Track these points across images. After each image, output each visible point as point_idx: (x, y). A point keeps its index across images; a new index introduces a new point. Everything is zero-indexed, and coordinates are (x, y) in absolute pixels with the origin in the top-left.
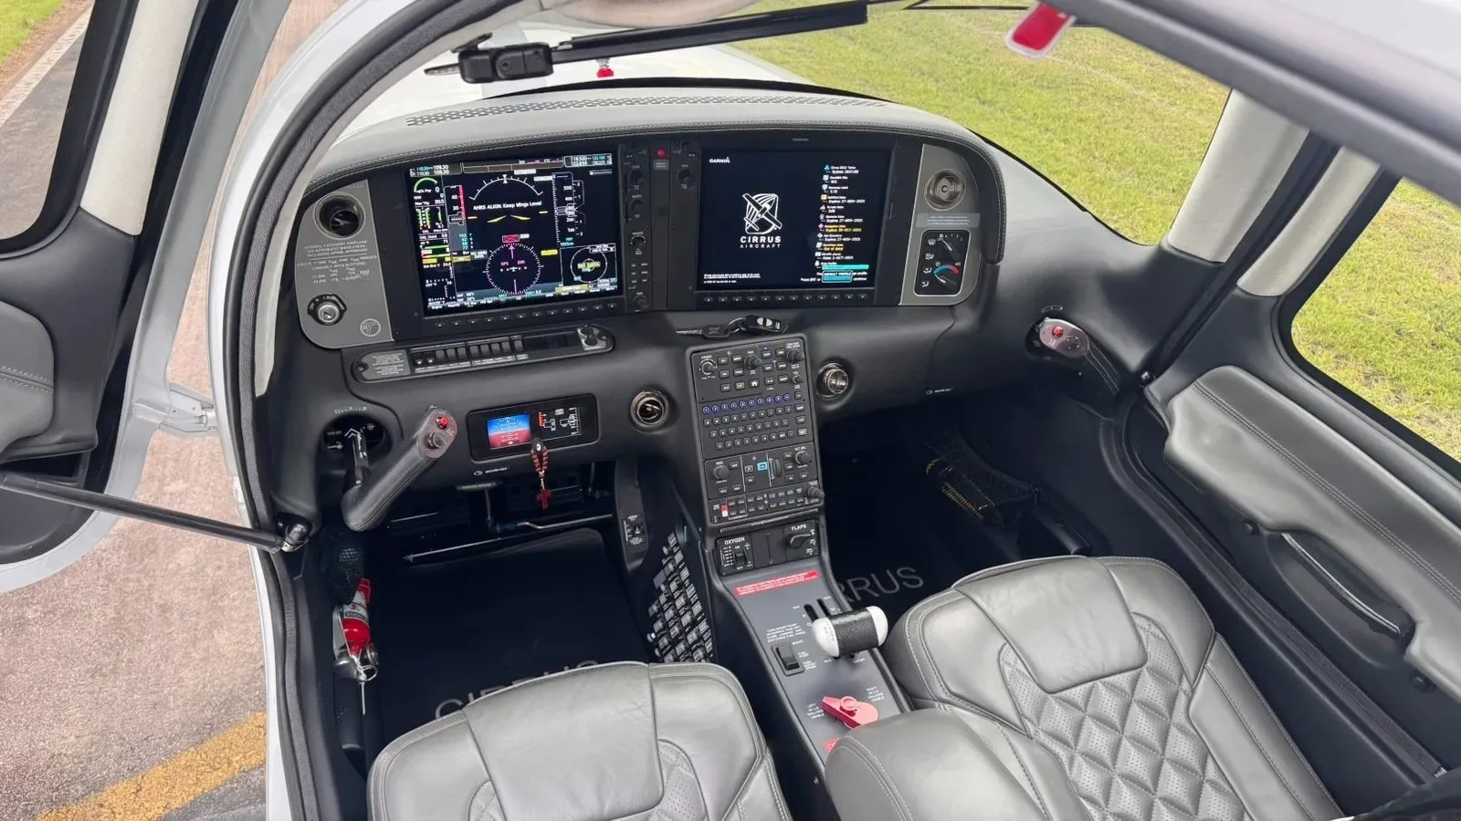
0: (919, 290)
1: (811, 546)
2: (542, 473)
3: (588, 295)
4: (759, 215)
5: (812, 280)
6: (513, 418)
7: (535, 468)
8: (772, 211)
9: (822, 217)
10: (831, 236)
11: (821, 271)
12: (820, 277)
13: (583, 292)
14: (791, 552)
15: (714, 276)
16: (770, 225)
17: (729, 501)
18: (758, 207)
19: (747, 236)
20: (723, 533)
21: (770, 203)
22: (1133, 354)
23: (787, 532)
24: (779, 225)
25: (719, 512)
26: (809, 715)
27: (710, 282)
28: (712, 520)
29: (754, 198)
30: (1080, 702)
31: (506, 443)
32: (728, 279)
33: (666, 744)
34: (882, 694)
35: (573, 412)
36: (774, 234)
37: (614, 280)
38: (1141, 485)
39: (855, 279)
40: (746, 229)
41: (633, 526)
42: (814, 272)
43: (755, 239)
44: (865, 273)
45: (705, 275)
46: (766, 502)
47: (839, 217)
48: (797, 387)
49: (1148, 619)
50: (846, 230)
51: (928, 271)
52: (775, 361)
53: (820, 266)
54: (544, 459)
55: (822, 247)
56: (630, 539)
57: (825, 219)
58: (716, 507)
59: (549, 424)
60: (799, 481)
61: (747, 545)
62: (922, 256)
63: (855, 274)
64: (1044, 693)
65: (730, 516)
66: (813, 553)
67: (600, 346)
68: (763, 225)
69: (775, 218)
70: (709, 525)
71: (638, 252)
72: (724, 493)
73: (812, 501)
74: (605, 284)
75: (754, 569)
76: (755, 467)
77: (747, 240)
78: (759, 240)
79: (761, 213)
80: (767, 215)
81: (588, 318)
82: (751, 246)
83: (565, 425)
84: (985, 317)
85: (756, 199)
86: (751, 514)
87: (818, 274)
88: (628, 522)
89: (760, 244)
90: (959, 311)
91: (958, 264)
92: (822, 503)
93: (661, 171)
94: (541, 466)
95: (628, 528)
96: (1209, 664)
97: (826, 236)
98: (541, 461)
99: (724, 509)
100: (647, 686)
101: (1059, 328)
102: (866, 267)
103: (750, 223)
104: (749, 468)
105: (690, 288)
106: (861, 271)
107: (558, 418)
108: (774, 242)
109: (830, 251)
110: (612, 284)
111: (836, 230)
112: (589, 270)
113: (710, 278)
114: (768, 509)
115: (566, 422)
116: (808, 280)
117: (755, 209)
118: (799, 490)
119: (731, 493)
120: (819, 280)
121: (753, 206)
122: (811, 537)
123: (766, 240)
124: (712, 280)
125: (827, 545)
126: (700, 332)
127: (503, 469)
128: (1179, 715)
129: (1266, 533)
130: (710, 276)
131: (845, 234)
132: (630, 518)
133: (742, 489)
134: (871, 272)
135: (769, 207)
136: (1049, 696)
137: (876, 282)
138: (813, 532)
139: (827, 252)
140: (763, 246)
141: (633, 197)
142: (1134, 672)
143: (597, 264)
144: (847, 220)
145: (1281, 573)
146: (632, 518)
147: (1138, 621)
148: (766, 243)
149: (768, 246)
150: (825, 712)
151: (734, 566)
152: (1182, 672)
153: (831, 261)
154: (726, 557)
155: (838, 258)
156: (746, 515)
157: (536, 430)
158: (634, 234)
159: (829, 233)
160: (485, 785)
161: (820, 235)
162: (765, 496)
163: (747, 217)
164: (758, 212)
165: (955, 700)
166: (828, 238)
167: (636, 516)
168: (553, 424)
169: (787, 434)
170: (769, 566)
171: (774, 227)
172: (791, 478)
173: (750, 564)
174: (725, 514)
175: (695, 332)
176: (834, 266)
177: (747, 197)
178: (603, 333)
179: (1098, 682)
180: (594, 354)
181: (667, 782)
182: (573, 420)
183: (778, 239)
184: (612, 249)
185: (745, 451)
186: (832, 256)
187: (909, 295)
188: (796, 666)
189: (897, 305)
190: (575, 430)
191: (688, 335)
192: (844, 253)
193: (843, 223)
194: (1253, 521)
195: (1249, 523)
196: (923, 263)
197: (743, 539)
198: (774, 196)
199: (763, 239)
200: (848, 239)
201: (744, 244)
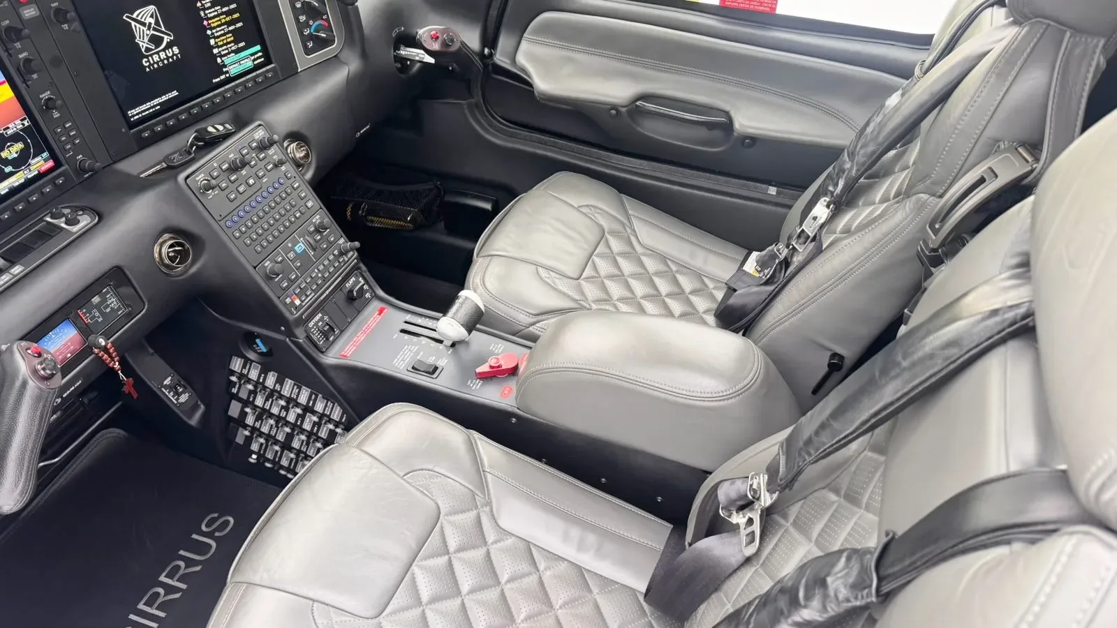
0: (308, 52)
1: (367, 291)
2: (117, 366)
3: (29, 182)
4: (148, 32)
5: (223, 77)
6: (57, 330)
7: (107, 365)
8: (157, 23)
9: (202, 14)
10: (218, 29)
11: (225, 66)
12: (227, 72)
13: (23, 180)
14: (357, 303)
15: (138, 110)
16: (162, 39)
17: (294, 290)
18: (143, 24)
19: (147, 57)
20: (305, 318)
21: (152, 16)
22: (471, 38)
23: (346, 291)
24: (170, 36)
25: (292, 302)
26: (474, 388)
27: (137, 117)
28: (292, 314)
29: (134, 16)
30: (593, 274)
31: (66, 358)
32: (152, 108)
33: (408, 475)
34: (500, 345)
35: (107, 292)
36: (169, 45)
37: (45, 155)
38: (512, 136)
39: (256, 62)
40: (143, 50)
41: (172, 388)
42: (220, 69)
43: (156, 58)
44: (260, 54)
45: (129, 112)
46: (320, 275)
47: (216, 8)
48: (283, 168)
49: (588, 206)
50: (228, 19)
51: (307, 32)
52: (254, 155)
53: (223, 61)
54: (111, 351)
55: (216, 43)
56: (177, 400)
57: (206, 15)
58: (288, 300)
59: (94, 317)
60: (331, 244)
61: (326, 318)
62: (297, 20)
63: (253, 58)
64: (577, 281)
65: (302, 302)
66: (371, 295)
67: (85, 221)
68: (156, 41)
69: (163, 29)
70: (291, 318)
71: (56, 115)
72: (287, 286)
73: (349, 256)
74: (39, 164)
75: (342, 332)
76: (295, 252)
77: (149, 61)
78: (160, 57)
79: (149, 29)
80: (155, 29)
81: (47, 203)
82: (156, 66)
83: (108, 310)
84: (364, 55)
85: (138, 16)
86: (315, 291)
87: (224, 70)
88: (166, 387)
89: (162, 61)
90: (343, 56)
91: (325, 17)
92: (356, 254)
93: (32, 19)
94: (112, 359)
95: (169, 392)
96: (630, 212)
97: (214, 31)
98: (110, 355)
99: (295, 299)
100: (358, 452)
101: (433, 32)
102: (258, 48)
103: (143, 43)
104: (291, 255)
105: (123, 130)
106: (256, 53)
107: (98, 306)
108: (174, 55)
109: (224, 45)
110: (46, 160)
111: (219, 23)
112: (16, 155)
113: (135, 113)
114: (325, 280)
115: (108, 306)
116: (218, 79)
117: (142, 28)
118: (336, 252)
119: (292, 282)
120: (227, 75)
121: (138, 25)
122: (363, 285)
123: (166, 55)
124: (137, 114)
125: (375, 284)
126: (164, 165)
127: (78, 384)
128: (639, 248)
129: (624, 110)
130: (134, 112)
131: (229, 24)
132: (165, 383)
133: (297, 276)
134: (265, 50)
135: (152, 21)
136: (579, 281)
137: (273, 60)
138: (363, 282)
139: (221, 46)
140: (166, 62)
141: (21, 56)
142: (604, 239)
143: (20, 146)
144: (224, 10)
145: (643, 131)
146: (167, 382)
147: (584, 210)
148: (168, 58)
149: (171, 60)
150: (480, 379)
151: (328, 339)
152: (623, 224)
153: (229, 53)
154: (316, 336)
155: (233, 48)
156: (313, 294)
157: (85, 331)
158: (41, 96)
159: (215, 28)
160: (315, 608)
161: (209, 32)
162: (316, 271)
163: (138, 38)
164: (145, 29)
165: (540, 318)
166: (217, 32)
167: (169, 378)
168: (97, 314)
169: (300, 212)
170: (350, 323)
171: (166, 39)
172: (325, 246)
173: (337, 332)
174: (297, 302)
175: (158, 167)
176: (233, 57)
177: (127, 17)
178: (76, 209)
179: (593, 257)
180: (84, 233)
181: (432, 496)
182: (113, 302)
183: (176, 50)
184: (26, 124)
185: (279, 242)
186: (227, 49)
187: (303, 61)
188: (436, 368)
189: (297, 73)
190: (119, 309)
191: (153, 173)
192: (236, 42)
193: (222, 13)
194: (614, 107)
195: (612, 109)
196: (301, 27)
197: (320, 315)
198: (152, 8)
199: (163, 55)
200: (232, 28)
201: (149, 67)
